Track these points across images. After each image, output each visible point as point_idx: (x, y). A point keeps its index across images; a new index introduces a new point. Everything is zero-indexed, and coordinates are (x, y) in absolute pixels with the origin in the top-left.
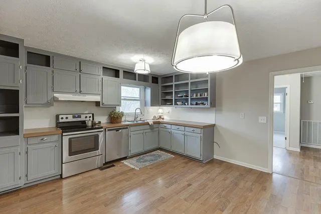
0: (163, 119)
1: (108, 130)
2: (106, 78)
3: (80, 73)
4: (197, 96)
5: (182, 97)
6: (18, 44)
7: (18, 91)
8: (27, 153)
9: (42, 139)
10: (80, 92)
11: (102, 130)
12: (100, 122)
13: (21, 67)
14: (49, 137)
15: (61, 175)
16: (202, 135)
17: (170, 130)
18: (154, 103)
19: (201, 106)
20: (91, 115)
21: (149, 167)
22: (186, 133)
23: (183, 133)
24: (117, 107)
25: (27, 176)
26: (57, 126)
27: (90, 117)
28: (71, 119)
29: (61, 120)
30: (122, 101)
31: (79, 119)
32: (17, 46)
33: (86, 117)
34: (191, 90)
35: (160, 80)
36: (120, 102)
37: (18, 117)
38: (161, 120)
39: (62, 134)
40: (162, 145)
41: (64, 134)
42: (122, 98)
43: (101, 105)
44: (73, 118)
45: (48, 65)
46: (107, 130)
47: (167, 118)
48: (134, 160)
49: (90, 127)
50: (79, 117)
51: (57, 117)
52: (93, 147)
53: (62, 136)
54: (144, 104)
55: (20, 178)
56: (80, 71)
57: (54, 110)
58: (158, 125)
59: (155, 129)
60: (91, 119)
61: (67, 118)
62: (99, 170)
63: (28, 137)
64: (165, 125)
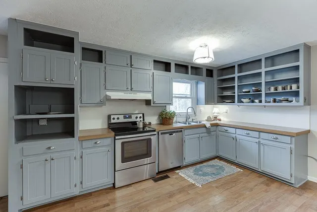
0: (220, 120)
1: (162, 134)
2: (157, 73)
3: (131, 68)
4: (276, 89)
5: (249, 92)
6: (73, 38)
7: (73, 89)
8: (81, 157)
9: (96, 143)
10: (131, 89)
11: (155, 133)
12: (150, 124)
13: (76, 63)
14: (102, 140)
15: (114, 184)
16: (293, 146)
17: (234, 135)
18: (208, 101)
19: (284, 104)
20: (141, 115)
21: (214, 185)
22: (262, 141)
23: (257, 140)
24: (168, 106)
25: (81, 183)
26: (109, 127)
27: (140, 117)
28: (122, 120)
29: (113, 121)
30: (174, 100)
31: (130, 120)
32: (72, 39)
33: (137, 118)
34: (266, 82)
35: (215, 73)
36: (172, 100)
37: (73, 118)
38: (218, 122)
39: (115, 137)
40: (221, 154)
41: (117, 138)
42: (173, 95)
43: (152, 104)
44: (124, 118)
45: (100, 60)
46: (160, 134)
47: (224, 120)
48: (190, 171)
49: (141, 130)
50: (130, 117)
51: (109, 117)
52: (145, 153)
53: (115, 139)
54: (197, 102)
55: (75, 186)
56: (131, 65)
57: (106, 110)
58: (215, 127)
59: (212, 133)
60: (142, 119)
61: (118, 118)
62: (152, 181)
63: (82, 139)
64: (226, 128)
